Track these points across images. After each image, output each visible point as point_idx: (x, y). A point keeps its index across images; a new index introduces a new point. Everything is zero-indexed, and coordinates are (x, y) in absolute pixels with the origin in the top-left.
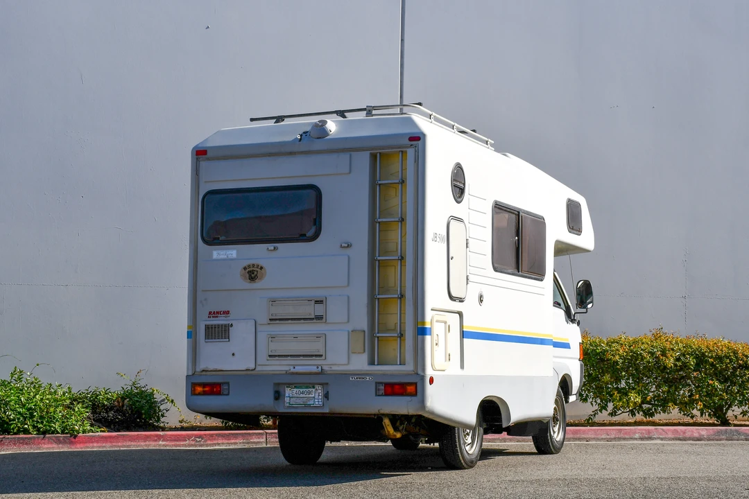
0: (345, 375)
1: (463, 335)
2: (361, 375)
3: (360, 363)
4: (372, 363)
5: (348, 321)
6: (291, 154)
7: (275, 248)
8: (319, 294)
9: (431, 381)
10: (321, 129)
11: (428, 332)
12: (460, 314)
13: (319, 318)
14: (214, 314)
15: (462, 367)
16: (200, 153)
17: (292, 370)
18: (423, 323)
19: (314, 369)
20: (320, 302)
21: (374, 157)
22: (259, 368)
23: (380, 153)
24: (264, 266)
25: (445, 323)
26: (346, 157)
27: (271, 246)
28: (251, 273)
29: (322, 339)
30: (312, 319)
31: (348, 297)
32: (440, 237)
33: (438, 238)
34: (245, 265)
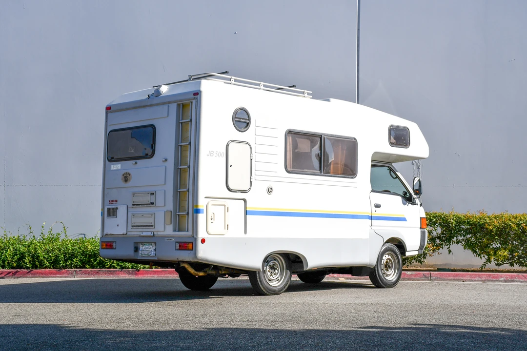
0: (163, 237)
1: (246, 213)
2: (169, 237)
3: (169, 231)
4: (175, 230)
5: (165, 205)
6: (144, 106)
7: (136, 163)
8: (152, 189)
9: (203, 241)
10: (158, 93)
11: (201, 211)
12: (245, 200)
13: (152, 203)
14: (111, 202)
15: (245, 232)
16: (108, 108)
17: (142, 234)
18: (197, 206)
19: (149, 234)
20: (152, 194)
21: (178, 105)
22: (128, 233)
23: (182, 104)
24: (131, 174)
25: (225, 206)
26: (166, 107)
27: (133, 162)
28: (125, 177)
29: (153, 216)
30: (149, 204)
31: (165, 191)
32: (218, 153)
33: (215, 154)
34: (123, 173)
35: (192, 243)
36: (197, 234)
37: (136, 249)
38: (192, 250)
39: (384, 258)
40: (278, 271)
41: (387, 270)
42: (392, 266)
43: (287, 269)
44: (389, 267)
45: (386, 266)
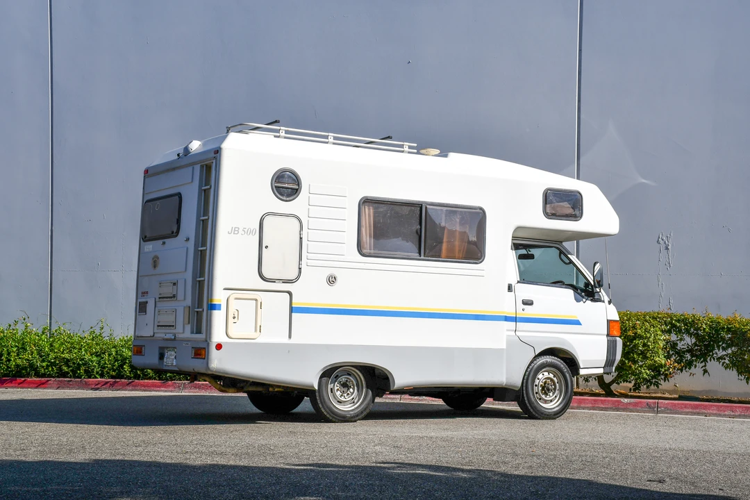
0: (183, 341)
1: (292, 310)
2: (188, 340)
3: (187, 332)
4: (192, 333)
5: (185, 299)
6: (174, 169)
7: (164, 243)
8: (175, 278)
10: (186, 150)
11: (217, 307)
12: (290, 293)
13: (174, 296)
14: (143, 294)
15: (290, 337)
16: (146, 172)
17: (166, 337)
18: (211, 300)
19: (168, 336)
20: (174, 284)
21: (202, 166)
22: (155, 335)
23: (206, 165)
24: (159, 256)
25: (256, 300)
26: (191, 168)
27: (161, 242)
28: (155, 262)
29: (174, 313)
30: (172, 297)
31: (185, 280)
32: (246, 230)
33: (241, 231)
34: (153, 256)
35: (205, 348)
36: (210, 338)
37: (162, 356)
38: (204, 359)
39: (540, 376)
40: (354, 389)
41: (546, 394)
42: (555, 389)
43: (367, 387)
44: (548, 390)
45: (543, 388)
